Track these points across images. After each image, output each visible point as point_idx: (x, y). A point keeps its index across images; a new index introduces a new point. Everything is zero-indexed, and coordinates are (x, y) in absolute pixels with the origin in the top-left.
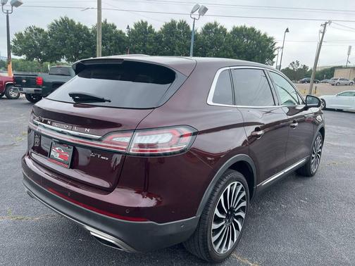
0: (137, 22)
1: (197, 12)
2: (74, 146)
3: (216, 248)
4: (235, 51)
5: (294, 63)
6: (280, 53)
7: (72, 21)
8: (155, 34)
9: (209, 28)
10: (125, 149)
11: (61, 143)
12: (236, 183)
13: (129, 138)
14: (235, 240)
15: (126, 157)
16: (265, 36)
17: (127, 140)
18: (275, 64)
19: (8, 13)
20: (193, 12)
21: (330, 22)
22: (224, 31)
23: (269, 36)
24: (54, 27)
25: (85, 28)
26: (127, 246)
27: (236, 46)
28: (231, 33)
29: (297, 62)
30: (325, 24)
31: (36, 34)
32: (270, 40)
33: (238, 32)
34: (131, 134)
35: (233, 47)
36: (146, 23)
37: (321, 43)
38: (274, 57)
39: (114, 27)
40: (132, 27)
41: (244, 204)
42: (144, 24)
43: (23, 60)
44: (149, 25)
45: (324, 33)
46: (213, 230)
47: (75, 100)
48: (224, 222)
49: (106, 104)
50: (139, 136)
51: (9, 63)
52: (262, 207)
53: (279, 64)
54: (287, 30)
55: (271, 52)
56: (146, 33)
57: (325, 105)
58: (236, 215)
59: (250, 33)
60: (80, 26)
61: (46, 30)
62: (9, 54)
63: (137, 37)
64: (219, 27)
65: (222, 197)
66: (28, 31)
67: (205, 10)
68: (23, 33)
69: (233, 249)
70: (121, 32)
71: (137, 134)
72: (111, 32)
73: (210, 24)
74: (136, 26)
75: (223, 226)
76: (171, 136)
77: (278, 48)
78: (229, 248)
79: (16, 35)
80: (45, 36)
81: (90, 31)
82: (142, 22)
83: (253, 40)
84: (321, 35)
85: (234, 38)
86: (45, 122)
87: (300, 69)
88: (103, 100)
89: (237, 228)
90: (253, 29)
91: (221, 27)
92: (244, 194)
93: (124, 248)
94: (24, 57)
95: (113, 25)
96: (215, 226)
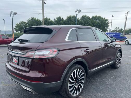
0: (57, 17)
1: (77, 12)
2: (19, 57)
3: (71, 94)
4: (93, 25)
5: (117, 28)
6: (111, 24)
7: (35, 18)
8: (64, 21)
9: (83, 17)
10: (33, 57)
11: (15, 56)
12: (79, 69)
13: (34, 53)
14: (80, 91)
15: (33, 59)
16: (104, 19)
17: (33, 53)
18: (109, 29)
19: (12, 17)
20: (76, 12)
21: (129, 12)
22: (89, 18)
23: (106, 19)
24: (29, 21)
25: (40, 20)
26: (35, 92)
27: (94, 23)
28: (92, 18)
29: (118, 27)
30: (127, 13)
31: (23, 24)
32: (107, 20)
33: (94, 18)
34: (34, 51)
35: (93, 23)
36: (61, 17)
37: (126, 20)
38: (108, 26)
39: (50, 19)
40: (56, 19)
41: (83, 77)
42: (60, 18)
43: (19, 33)
44: (62, 18)
45: (127, 16)
46: (69, 87)
47: (20, 42)
48: (74, 84)
49: (29, 42)
50: (37, 52)
51: (13, 34)
52: (95, 79)
53: (110, 29)
54: (113, 16)
55: (107, 24)
56: (61, 21)
57: (128, 42)
58: (80, 81)
59: (99, 18)
60: (38, 20)
61: (26, 22)
62: (13, 31)
63: (57, 22)
64: (87, 17)
65: (72, 74)
66: (20, 23)
67: (80, 11)
68: (19, 23)
69: (80, 95)
70: (52, 21)
71: (36, 51)
72: (48, 21)
73: (84, 16)
74: (57, 19)
75: (74, 85)
76: (49, 52)
77: (110, 23)
78: (77, 94)
79: (16, 24)
80: (26, 24)
81: (41, 21)
82: (59, 17)
83: (100, 20)
84: (126, 17)
85: (93, 20)
86: (12, 50)
87: (119, 30)
88: (27, 41)
89: (81, 86)
90: (100, 17)
91: (88, 17)
92: (83, 73)
93: (34, 93)
94: (19, 32)
95: (49, 19)
96: (70, 85)
